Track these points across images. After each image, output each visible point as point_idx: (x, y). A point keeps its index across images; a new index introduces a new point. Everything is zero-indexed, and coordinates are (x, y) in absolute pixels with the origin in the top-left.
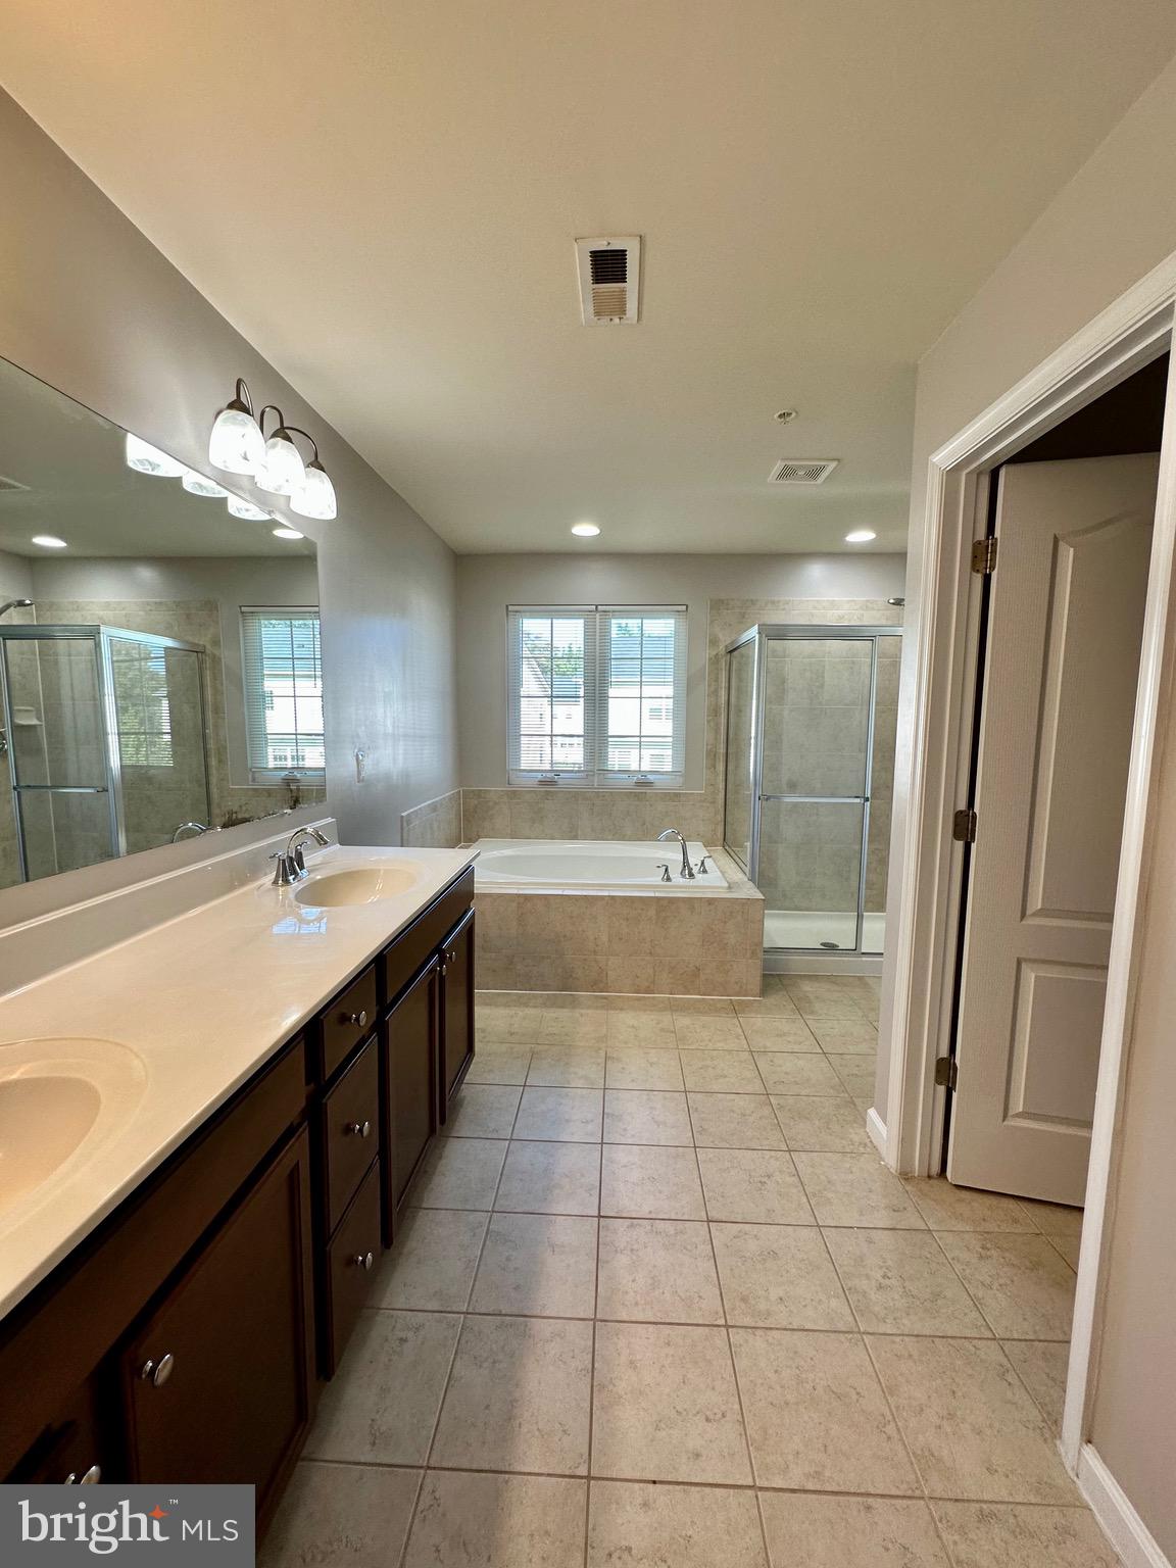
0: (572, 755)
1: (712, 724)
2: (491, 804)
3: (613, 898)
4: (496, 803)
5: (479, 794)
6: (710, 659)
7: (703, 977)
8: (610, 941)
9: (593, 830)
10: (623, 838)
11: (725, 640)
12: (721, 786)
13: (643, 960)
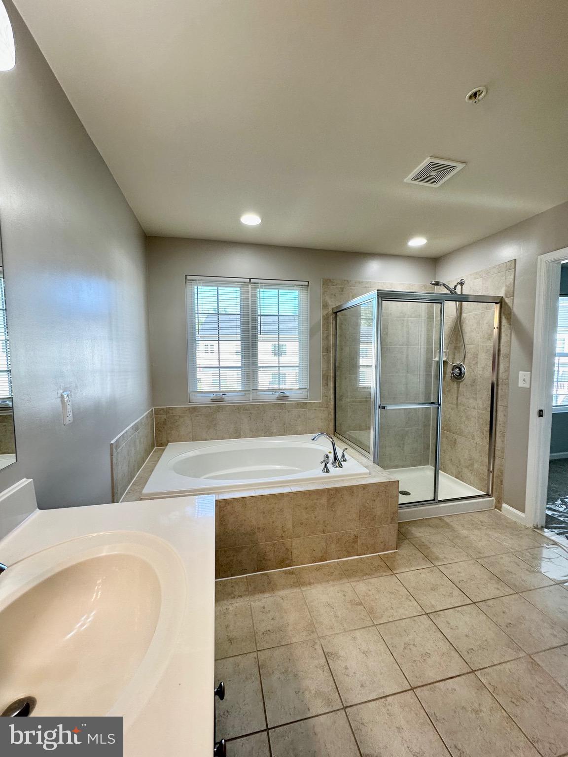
0: (233, 382)
1: (325, 357)
2: (177, 417)
3: (295, 493)
4: (180, 417)
5: (167, 411)
6: (323, 316)
7: (359, 542)
8: (294, 527)
9: (251, 430)
10: (271, 434)
11: (333, 304)
12: (332, 397)
13: (318, 537)
